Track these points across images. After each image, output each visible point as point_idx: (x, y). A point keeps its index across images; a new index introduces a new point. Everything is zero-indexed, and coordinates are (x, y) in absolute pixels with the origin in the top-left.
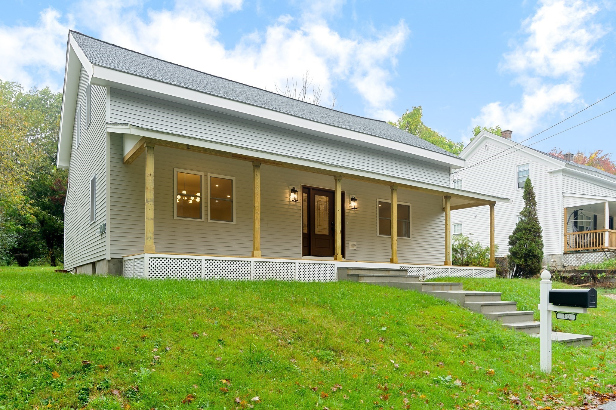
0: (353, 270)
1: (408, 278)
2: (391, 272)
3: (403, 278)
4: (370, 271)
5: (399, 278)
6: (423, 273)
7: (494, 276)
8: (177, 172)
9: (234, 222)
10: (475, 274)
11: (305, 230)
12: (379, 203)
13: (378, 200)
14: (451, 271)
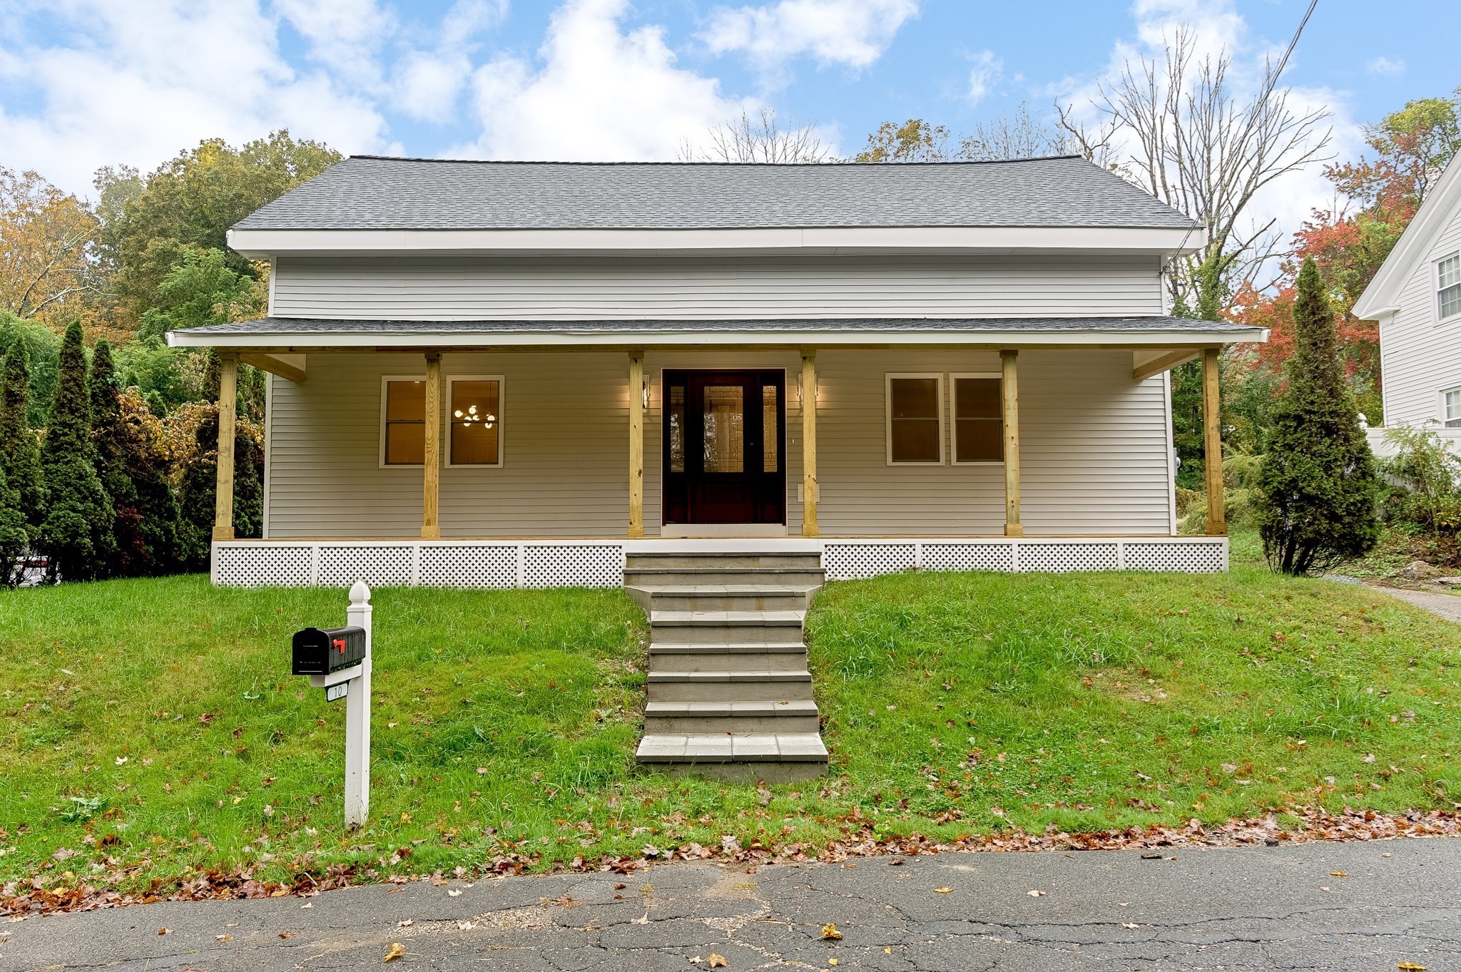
1: (782, 576)
2: (761, 559)
6: (908, 559)
7: (1221, 562)
8: (389, 382)
9: (500, 465)
10: (1127, 559)
11: (677, 468)
12: (895, 383)
13: (889, 377)
14: (1022, 552)
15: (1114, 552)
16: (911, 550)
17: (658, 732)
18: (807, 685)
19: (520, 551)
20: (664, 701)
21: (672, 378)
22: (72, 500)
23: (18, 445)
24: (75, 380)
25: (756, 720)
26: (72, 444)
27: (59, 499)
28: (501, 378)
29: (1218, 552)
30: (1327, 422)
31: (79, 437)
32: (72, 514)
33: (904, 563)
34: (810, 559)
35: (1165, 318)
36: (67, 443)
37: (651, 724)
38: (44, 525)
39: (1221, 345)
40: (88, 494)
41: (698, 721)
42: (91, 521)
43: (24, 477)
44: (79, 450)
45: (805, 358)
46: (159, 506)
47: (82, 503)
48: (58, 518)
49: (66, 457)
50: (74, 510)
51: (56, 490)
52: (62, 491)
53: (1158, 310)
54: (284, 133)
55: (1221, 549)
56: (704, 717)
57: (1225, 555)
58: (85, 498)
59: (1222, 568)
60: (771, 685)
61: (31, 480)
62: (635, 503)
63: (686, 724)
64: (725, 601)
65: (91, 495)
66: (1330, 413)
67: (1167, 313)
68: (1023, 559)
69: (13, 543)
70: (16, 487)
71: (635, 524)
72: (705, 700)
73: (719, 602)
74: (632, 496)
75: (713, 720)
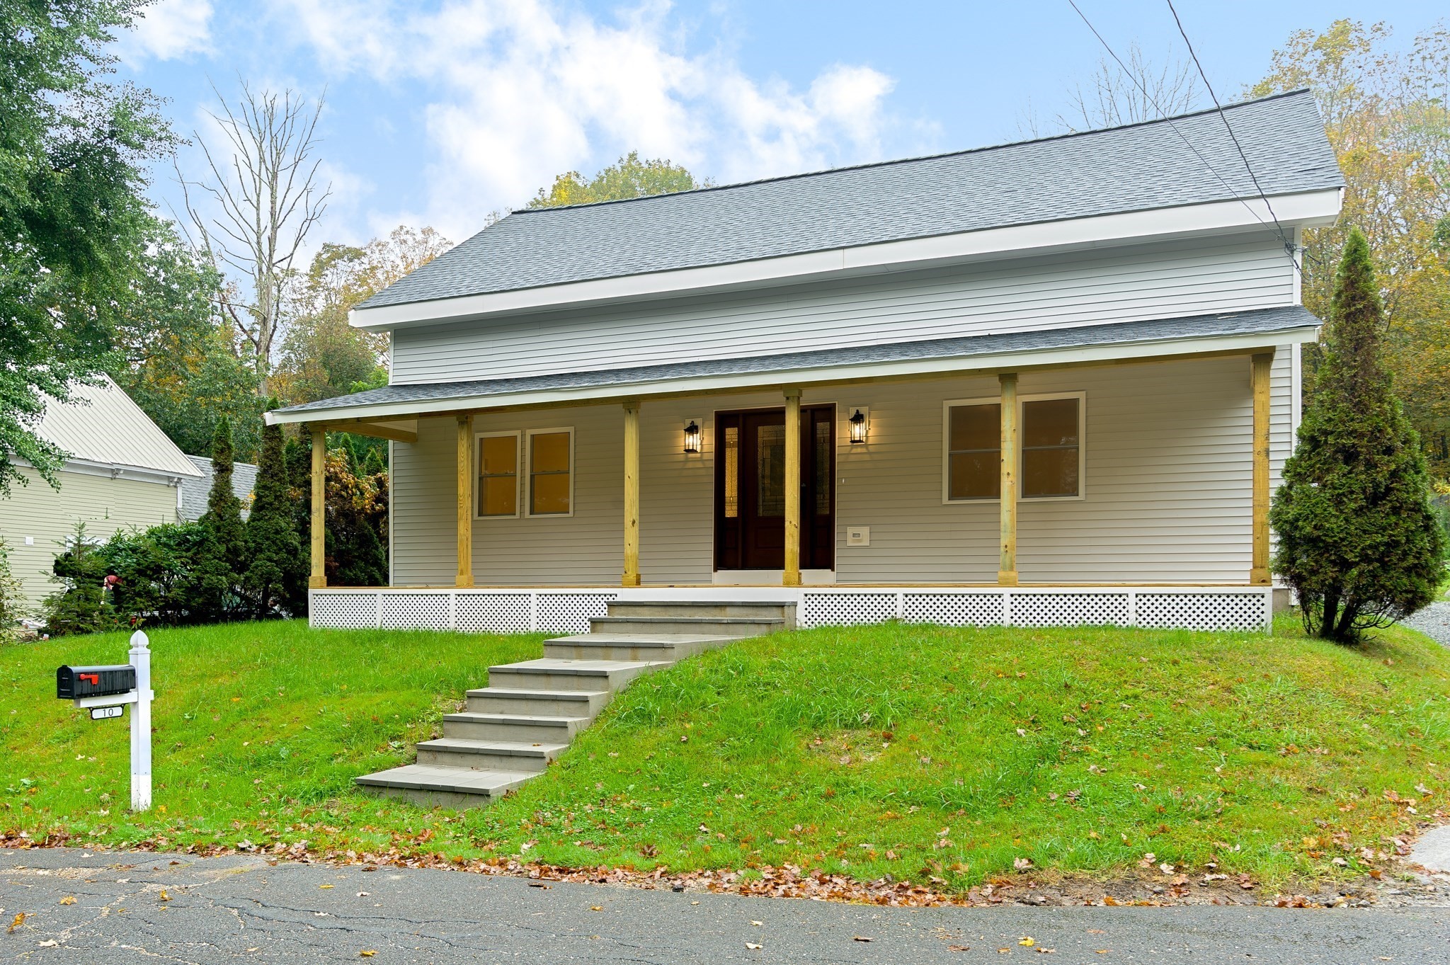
0: (623, 608)
1: (731, 626)
3: (717, 626)
4: (668, 608)
5: (703, 625)
6: (889, 610)
7: (1263, 616)
8: (481, 440)
9: (571, 514)
10: (1140, 611)
11: (731, 512)
12: (954, 410)
13: (948, 404)
14: (1016, 603)
15: (1124, 604)
16: (893, 599)
17: (427, 763)
18: (564, 730)
19: (533, 598)
20: (454, 738)
21: (723, 421)
22: (269, 551)
23: (223, 507)
24: (273, 449)
25: (498, 758)
26: (271, 504)
27: (261, 551)
28: (571, 430)
29: (1258, 604)
30: (1344, 445)
31: (276, 497)
32: (269, 564)
33: (886, 613)
34: (775, 609)
35: (1295, 308)
36: (267, 504)
37: (421, 756)
38: (247, 573)
39: (1274, 348)
40: (282, 546)
41: (455, 756)
42: (285, 568)
43: (229, 534)
44: (278, 509)
45: (788, 398)
46: (366, 554)
47: (277, 554)
48: (256, 567)
49: (267, 515)
50: (270, 560)
51: (259, 543)
52: (262, 544)
53: (1287, 298)
54: (633, 156)
55: (1263, 601)
56: (459, 753)
57: (1268, 609)
58: (280, 549)
59: (1263, 624)
60: (535, 729)
61: (233, 536)
62: (629, 552)
63: (447, 758)
64: (604, 650)
65: (285, 547)
66: (1350, 433)
67: (1297, 301)
68: (1016, 610)
69: (214, 589)
70: (223, 542)
71: (629, 573)
72: (485, 739)
73: (599, 651)
74: (626, 546)
75: (466, 756)
